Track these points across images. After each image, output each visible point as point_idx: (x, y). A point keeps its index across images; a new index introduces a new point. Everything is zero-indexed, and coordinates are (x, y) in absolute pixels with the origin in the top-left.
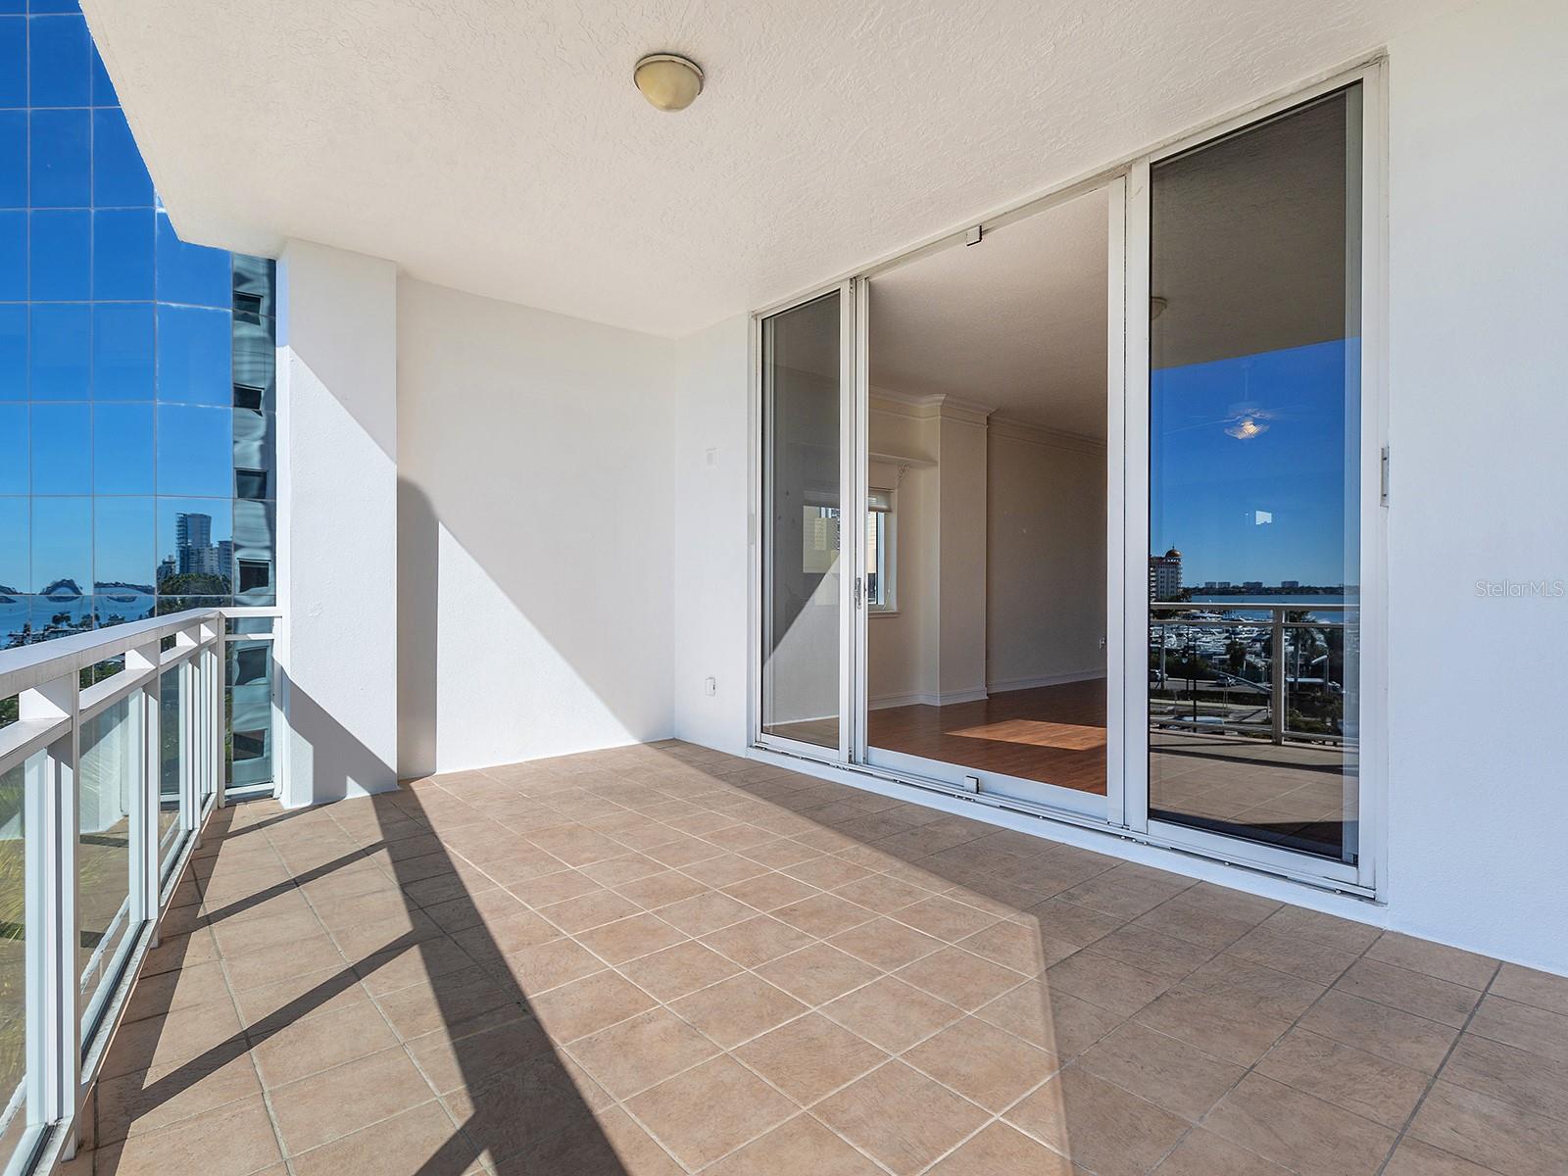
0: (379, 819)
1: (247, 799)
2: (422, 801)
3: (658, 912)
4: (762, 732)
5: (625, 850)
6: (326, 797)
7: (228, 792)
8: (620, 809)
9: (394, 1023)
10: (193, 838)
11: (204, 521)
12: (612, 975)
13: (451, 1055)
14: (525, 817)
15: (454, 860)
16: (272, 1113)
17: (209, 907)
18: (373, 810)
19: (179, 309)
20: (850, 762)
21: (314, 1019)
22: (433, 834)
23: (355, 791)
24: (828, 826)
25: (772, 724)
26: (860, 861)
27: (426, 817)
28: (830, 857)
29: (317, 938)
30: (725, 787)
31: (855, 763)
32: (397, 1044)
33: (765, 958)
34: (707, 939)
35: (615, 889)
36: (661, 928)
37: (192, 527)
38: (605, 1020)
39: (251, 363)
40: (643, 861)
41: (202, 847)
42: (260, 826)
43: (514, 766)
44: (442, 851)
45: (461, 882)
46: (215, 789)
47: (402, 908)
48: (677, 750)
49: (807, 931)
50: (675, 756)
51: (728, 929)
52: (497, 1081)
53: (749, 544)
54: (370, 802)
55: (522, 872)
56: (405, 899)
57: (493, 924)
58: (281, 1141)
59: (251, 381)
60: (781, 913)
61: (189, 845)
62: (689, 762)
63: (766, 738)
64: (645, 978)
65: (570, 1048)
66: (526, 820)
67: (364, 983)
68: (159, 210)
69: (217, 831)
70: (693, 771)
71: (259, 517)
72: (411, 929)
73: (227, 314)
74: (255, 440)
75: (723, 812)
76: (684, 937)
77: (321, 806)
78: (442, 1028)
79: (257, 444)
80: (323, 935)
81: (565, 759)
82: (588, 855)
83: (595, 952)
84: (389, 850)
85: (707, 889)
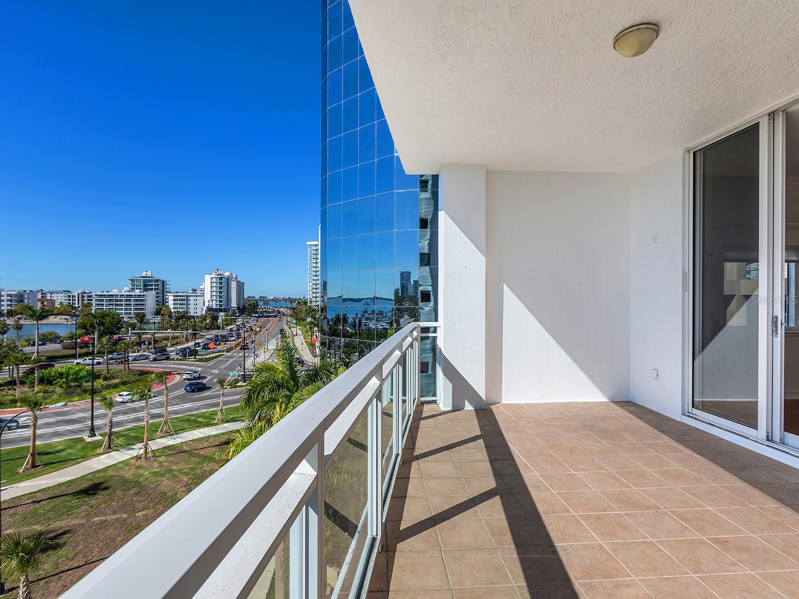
0: (479, 423)
1: (428, 402)
2: (497, 417)
3: (627, 514)
4: (693, 407)
5: (603, 468)
6: (457, 408)
7: (421, 399)
8: (599, 442)
9: (491, 534)
10: (411, 418)
11: (409, 274)
12: (601, 547)
13: (518, 562)
14: (546, 436)
15: (512, 452)
16: (445, 561)
17: (417, 452)
18: (476, 418)
19: (402, 192)
20: (768, 439)
21: (458, 520)
22: (502, 435)
23: (468, 407)
24: (752, 485)
25: (701, 400)
26: (782, 518)
27: (498, 425)
28: (754, 508)
29: (457, 478)
30: (667, 440)
31: (772, 441)
32: (493, 547)
33: (705, 570)
34: (662, 543)
35: (600, 492)
36: (630, 526)
37: (405, 276)
38: (599, 575)
39: (425, 208)
40: (615, 478)
41: (413, 422)
42: (433, 416)
43: (539, 404)
44: (507, 446)
45: (517, 466)
46: (417, 397)
47: (491, 472)
48: (632, 409)
49: (739, 561)
50: (631, 412)
51: (676, 541)
52: (541, 588)
53: (684, 291)
54: (474, 413)
55: (547, 468)
56: (492, 468)
57: (534, 494)
58: (449, 577)
59: (425, 216)
60: (716, 541)
61: (410, 422)
62: (640, 418)
63: (695, 411)
64: (622, 556)
65: (580, 584)
66: (547, 437)
67: (477, 508)
68: (396, 155)
69: (418, 417)
70: (643, 424)
71: (427, 272)
72: (496, 486)
73: (417, 191)
74: (426, 240)
75: (667, 457)
76: (645, 537)
77: (455, 411)
78: (513, 546)
79: (427, 242)
80: (459, 477)
81: (565, 405)
82: (581, 466)
83: (590, 529)
84: (483, 440)
85: (659, 508)
